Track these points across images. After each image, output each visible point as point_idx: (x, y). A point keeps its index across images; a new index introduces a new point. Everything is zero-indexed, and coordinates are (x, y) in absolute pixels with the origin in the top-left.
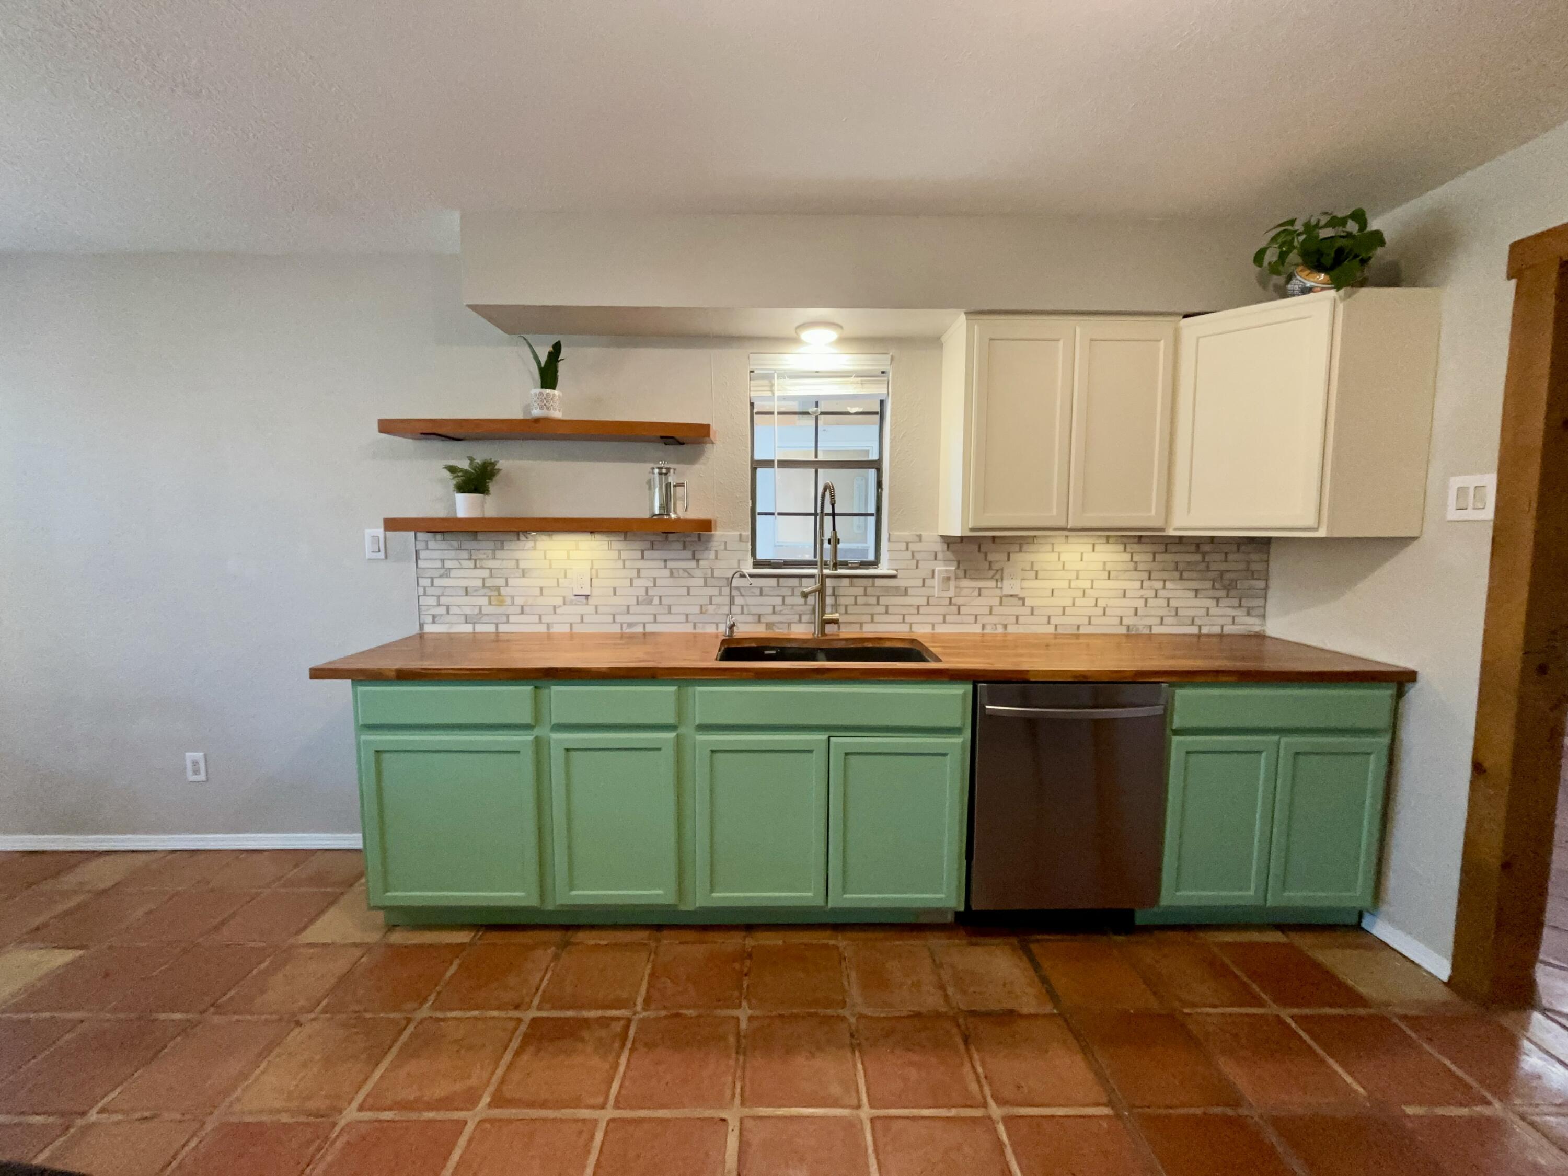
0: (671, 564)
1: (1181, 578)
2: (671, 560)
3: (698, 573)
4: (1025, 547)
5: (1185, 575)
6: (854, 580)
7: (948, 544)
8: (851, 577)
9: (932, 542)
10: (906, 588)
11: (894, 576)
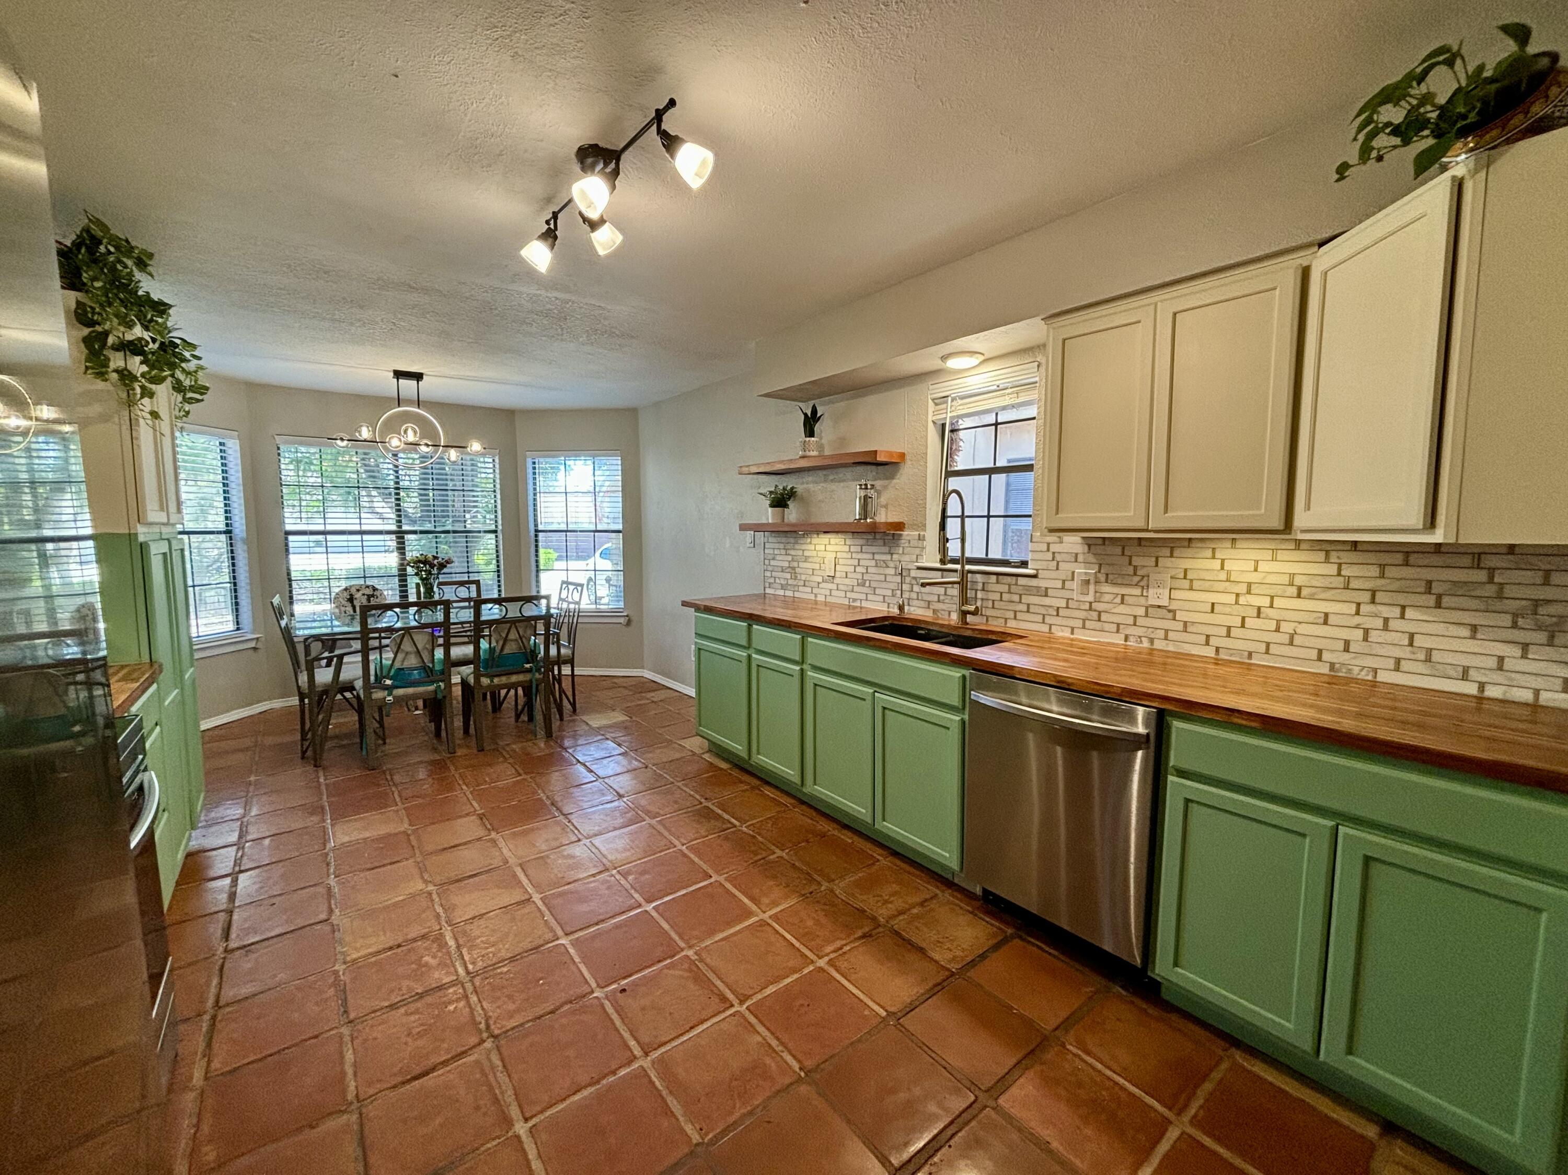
0: (877, 557)
1: (1438, 605)
2: (878, 553)
3: (891, 564)
4: (1177, 553)
5: (1446, 601)
6: (1001, 577)
7: (1089, 546)
8: (998, 574)
9: (1073, 542)
10: (1047, 589)
11: (1035, 576)
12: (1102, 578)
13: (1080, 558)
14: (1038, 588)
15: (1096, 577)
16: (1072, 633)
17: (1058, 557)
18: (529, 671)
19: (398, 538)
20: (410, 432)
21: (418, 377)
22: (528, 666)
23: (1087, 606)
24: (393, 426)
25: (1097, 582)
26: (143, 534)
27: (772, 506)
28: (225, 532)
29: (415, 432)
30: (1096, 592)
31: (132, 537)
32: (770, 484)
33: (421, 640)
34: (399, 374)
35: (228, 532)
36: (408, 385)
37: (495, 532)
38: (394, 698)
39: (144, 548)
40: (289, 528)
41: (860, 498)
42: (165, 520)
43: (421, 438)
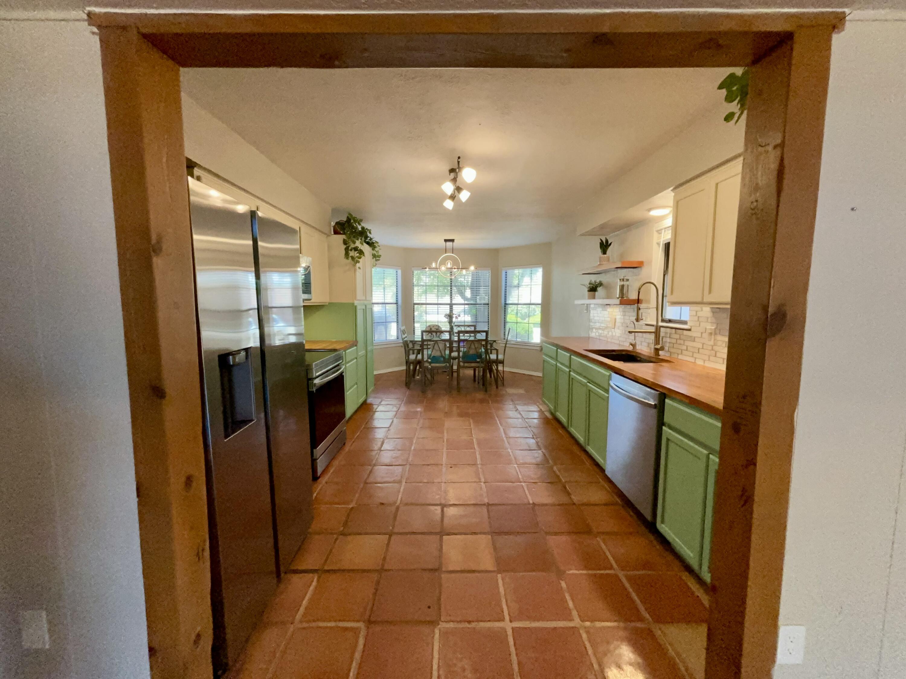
6: (677, 330)
7: (713, 312)
8: (676, 329)
9: (707, 310)
10: (695, 337)
11: (690, 330)
12: (718, 331)
13: (709, 320)
14: (691, 337)
15: (715, 331)
16: (704, 363)
17: (700, 319)
18: (478, 362)
19: (450, 306)
20: (449, 264)
21: (452, 241)
22: (478, 360)
23: (710, 348)
24: (443, 262)
25: (715, 334)
26: (356, 303)
27: (589, 291)
28: (395, 303)
29: (451, 264)
30: (715, 340)
31: (353, 304)
32: (588, 280)
33: (441, 345)
34: (446, 241)
35: (397, 303)
36: (449, 244)
37: (488, 304)
38: (432, 366)
39: (356, 307)
40: (415, 302)
41: (620, 286)
42: (364, 299)
43: (453, 266)
